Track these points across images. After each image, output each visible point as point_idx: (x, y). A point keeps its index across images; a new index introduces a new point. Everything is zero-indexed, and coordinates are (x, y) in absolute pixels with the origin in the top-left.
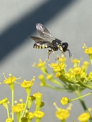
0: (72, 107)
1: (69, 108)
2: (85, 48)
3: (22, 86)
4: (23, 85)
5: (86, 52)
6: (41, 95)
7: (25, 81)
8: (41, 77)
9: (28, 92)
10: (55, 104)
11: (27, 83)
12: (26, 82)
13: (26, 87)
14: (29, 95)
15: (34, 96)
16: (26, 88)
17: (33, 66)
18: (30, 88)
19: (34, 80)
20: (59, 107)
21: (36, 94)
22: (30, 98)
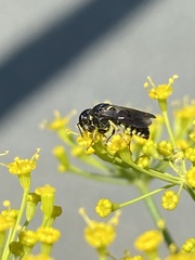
0: (120, 218)
1: (115, 220)
2: (150, 87)
3: (11, 170)
4: (13, 170)
5: (152, 95)
6: (53, 190)
7: (17, 159)
8: (59, 151)
9: (25, 184)
10: (82, 211)
11: (23, 164)
12: (20, 162)
13: (19, 172)
14: (26, 190)
15: (37, 192)
16: (19, 176)
17: (42, 126)
18: (28, 174)
19: (37, 156)
20: (91, 219)
21: (43, 189)
22: (30, 197)
